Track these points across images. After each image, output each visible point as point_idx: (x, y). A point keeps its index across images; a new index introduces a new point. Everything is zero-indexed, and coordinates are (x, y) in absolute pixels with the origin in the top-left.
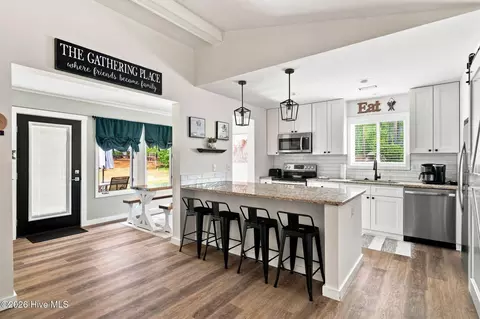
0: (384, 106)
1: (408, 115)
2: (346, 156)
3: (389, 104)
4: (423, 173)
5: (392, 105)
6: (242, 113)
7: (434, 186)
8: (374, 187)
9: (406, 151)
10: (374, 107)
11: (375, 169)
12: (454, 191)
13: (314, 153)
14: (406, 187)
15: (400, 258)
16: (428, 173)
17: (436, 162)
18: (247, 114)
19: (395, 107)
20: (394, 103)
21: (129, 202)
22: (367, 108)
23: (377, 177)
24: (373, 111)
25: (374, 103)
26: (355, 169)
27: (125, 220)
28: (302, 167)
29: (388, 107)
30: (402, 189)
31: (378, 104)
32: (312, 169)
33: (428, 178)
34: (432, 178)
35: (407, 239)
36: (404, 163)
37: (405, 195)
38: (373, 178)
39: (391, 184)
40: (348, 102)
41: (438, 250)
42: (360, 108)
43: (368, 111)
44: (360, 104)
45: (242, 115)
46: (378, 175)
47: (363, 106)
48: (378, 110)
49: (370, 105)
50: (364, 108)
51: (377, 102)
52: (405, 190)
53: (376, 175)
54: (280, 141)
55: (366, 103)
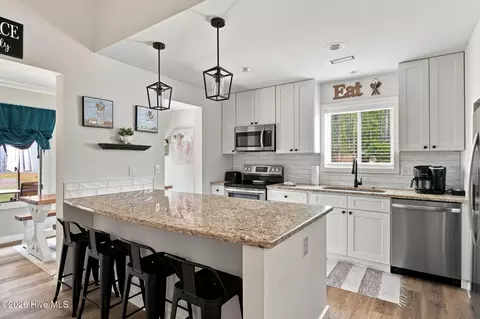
0: (366, 90)
1: (395, 100)
2: (319, 155)
3: (372, 85)
4: (416, 179)
5: (376, 87)
6: (159, 91)
7: (431, 197)
8: (351, 198)
9: (394, 148)
10: (354, 91)
11: (355, 172)
12: (458, 205)
13: (278, 152)
14: (394, 199)
15: (383, 305)
16: (424, 178)
17: (433, 163)
18: (166, 93)
21: (21, 219)
22: (345, 92)
23: (357, 184)
24: (353, 96)
25: (353, 84)
26: (330, 172)
27: (19, 242)
28: (265, 170)
30: (388, 201)
31: (358, 86)
32: (278, 172)
33: (423, 184)
34: (428, 186)
35: (394, 270)
36: (392, 163)
37: (393, 209)
38: (352, 185)
39: (375, 193)
40: (322, 84)
41: (437, 288)
42: (337, 92)
43: (346, 96)
44: (336, 87)
45: (159, 94)
46: (359, 181)
47: (340, 89)
48: (359, 95)
49: (349, 88)
50: (341, 92)
51: (358, 84)
52: (392, 202)
53: (356, 180)
54: (237, 135)
55: (343, 86)
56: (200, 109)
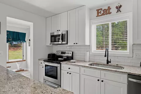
0: (114, 10)
1: (131, 14)
2: (89, 46)
3: (117, 8)
5: (119, 8)
10: (107, 11)
11: (106, 55)
13: (69, 44)
19: (121, 9)
20: (121, 6)
22: (102, 12)
23: (108, 62)
24: (107, 14)
25: (107, 8)
26: (95, 55)
29: (116, 10)
30: (126, 76)
31: (109, 8)
32: (70, 54)
36: (128, 51)
38: (106, 62)
40: (91, 9)
42: (98, 13)
43: (103, 14)
44: (98, 10)
46: (109, 60)
47: (100, 11)
48: (110, 13)
49: (104, 10)
50: (100, 12)
51: (109, 7)
52: (128, 77)
53: (108, 60)
54: (52, 36)
55: (101, 9)
56: (33, 23)
